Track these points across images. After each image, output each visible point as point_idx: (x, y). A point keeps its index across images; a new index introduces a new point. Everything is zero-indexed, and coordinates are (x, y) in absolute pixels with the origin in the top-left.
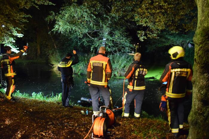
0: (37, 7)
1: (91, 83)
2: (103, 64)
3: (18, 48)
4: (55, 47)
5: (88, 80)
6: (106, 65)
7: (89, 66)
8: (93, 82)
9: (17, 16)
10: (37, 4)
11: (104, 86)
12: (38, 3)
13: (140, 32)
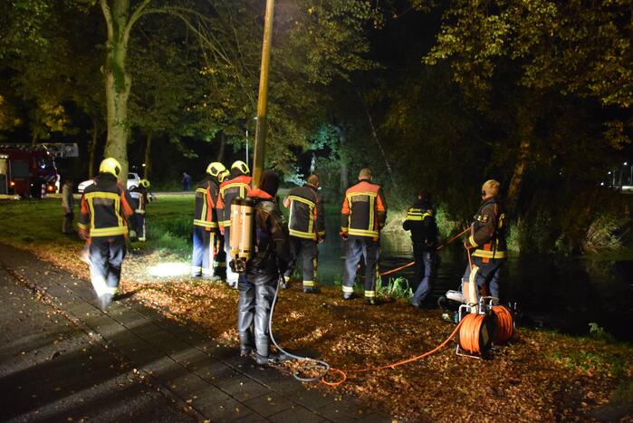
0: (346, 76)
1: (350, 233)
2: (369, 197)
3: (302, 175)
4: (387, 168)
5: (344, 229)
6: (376, 198)
7: (345, 205)
8: (353, 232)
9: (301, 100)
10: (346, 71)
11: (372, 238)
12: (348, 68)
13: (610, 125)
